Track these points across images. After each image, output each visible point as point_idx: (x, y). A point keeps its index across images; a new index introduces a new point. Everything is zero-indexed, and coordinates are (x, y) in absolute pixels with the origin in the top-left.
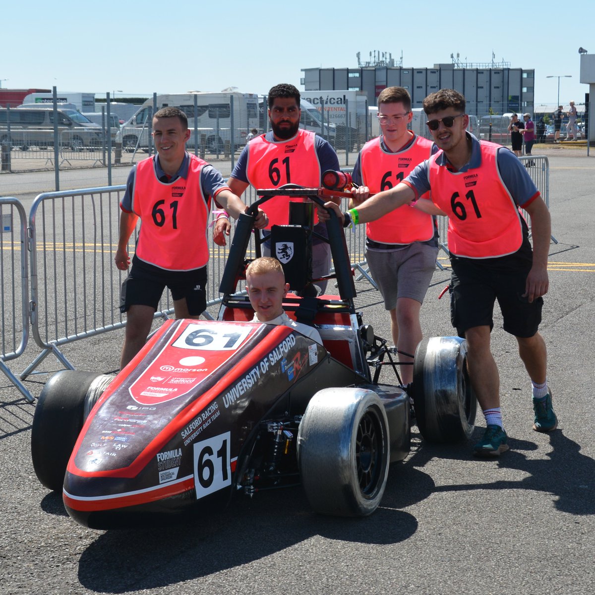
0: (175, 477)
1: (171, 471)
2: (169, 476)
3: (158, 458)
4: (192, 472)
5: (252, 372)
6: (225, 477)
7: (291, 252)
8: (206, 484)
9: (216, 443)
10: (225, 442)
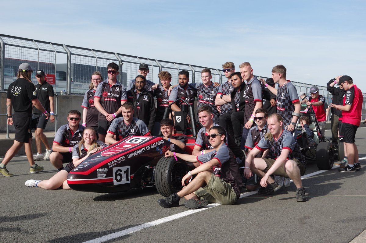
0: (104, 177)
1: (103, 175)
2: (102, 176)
3: (98, 170)
4: (112, 176)
5: (142, 149)
6: (127, 180)
7: (180, 119)
8: (118, 181)
9: (124, 169)
10: (128, 169)
